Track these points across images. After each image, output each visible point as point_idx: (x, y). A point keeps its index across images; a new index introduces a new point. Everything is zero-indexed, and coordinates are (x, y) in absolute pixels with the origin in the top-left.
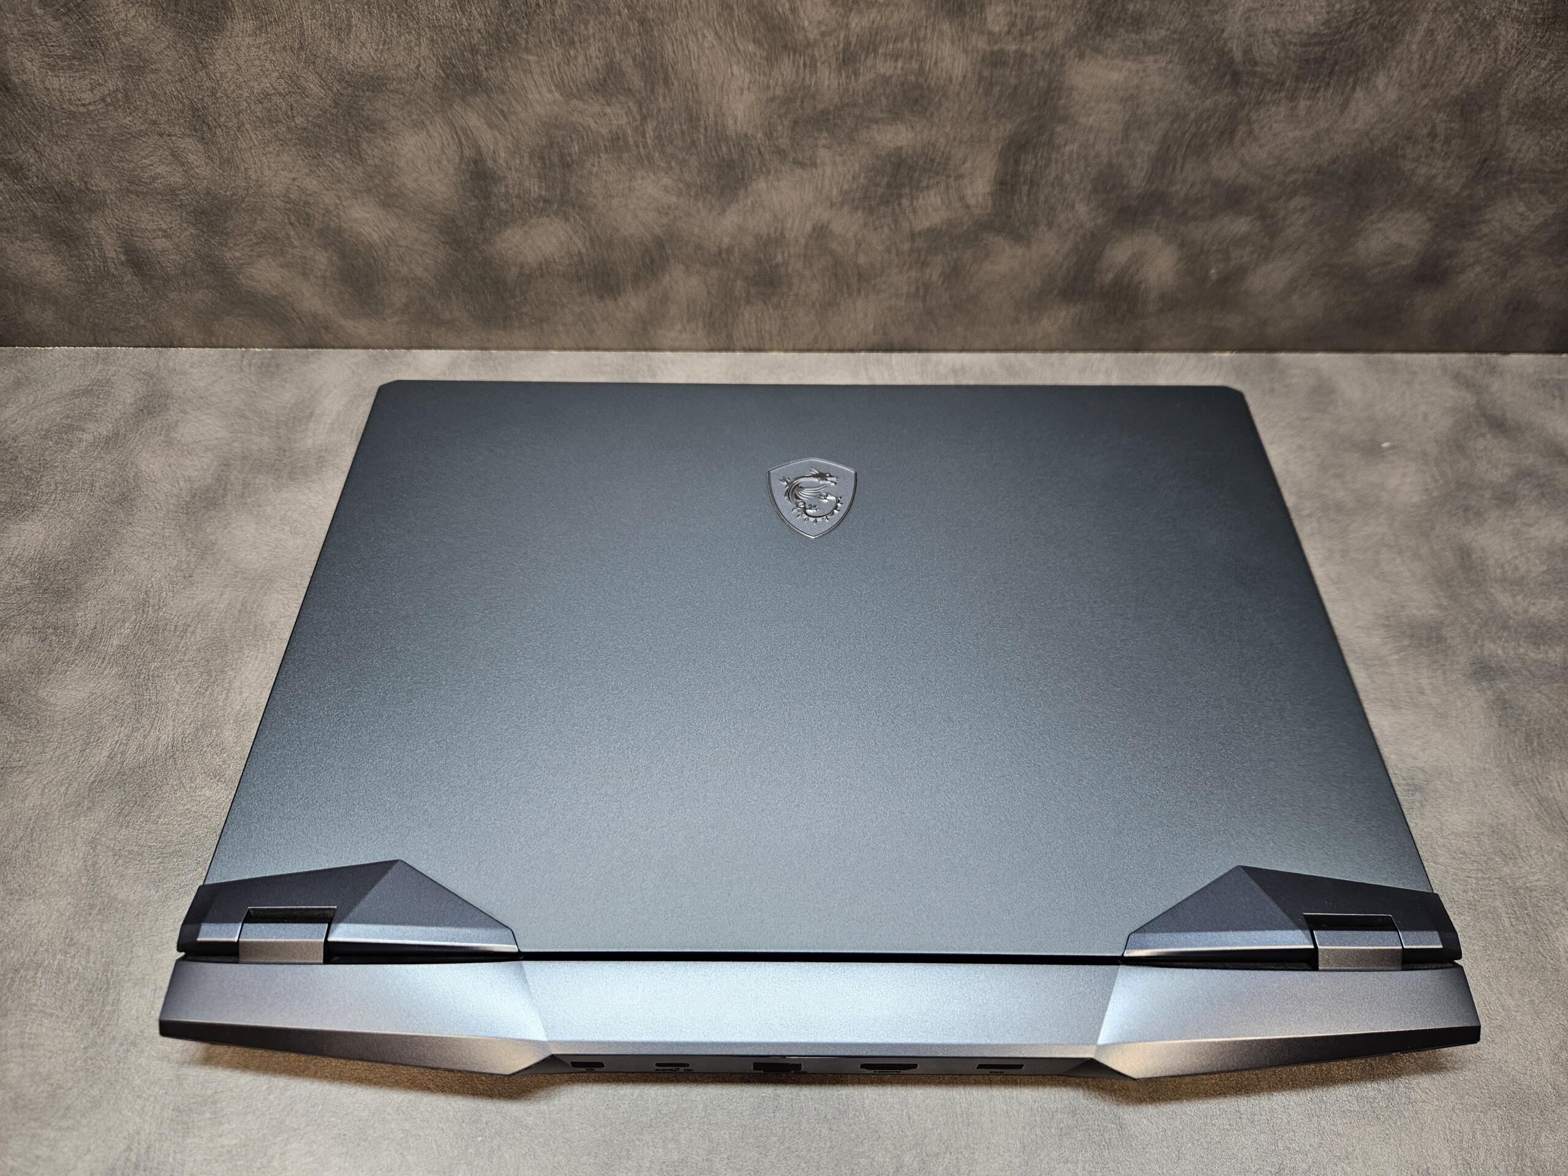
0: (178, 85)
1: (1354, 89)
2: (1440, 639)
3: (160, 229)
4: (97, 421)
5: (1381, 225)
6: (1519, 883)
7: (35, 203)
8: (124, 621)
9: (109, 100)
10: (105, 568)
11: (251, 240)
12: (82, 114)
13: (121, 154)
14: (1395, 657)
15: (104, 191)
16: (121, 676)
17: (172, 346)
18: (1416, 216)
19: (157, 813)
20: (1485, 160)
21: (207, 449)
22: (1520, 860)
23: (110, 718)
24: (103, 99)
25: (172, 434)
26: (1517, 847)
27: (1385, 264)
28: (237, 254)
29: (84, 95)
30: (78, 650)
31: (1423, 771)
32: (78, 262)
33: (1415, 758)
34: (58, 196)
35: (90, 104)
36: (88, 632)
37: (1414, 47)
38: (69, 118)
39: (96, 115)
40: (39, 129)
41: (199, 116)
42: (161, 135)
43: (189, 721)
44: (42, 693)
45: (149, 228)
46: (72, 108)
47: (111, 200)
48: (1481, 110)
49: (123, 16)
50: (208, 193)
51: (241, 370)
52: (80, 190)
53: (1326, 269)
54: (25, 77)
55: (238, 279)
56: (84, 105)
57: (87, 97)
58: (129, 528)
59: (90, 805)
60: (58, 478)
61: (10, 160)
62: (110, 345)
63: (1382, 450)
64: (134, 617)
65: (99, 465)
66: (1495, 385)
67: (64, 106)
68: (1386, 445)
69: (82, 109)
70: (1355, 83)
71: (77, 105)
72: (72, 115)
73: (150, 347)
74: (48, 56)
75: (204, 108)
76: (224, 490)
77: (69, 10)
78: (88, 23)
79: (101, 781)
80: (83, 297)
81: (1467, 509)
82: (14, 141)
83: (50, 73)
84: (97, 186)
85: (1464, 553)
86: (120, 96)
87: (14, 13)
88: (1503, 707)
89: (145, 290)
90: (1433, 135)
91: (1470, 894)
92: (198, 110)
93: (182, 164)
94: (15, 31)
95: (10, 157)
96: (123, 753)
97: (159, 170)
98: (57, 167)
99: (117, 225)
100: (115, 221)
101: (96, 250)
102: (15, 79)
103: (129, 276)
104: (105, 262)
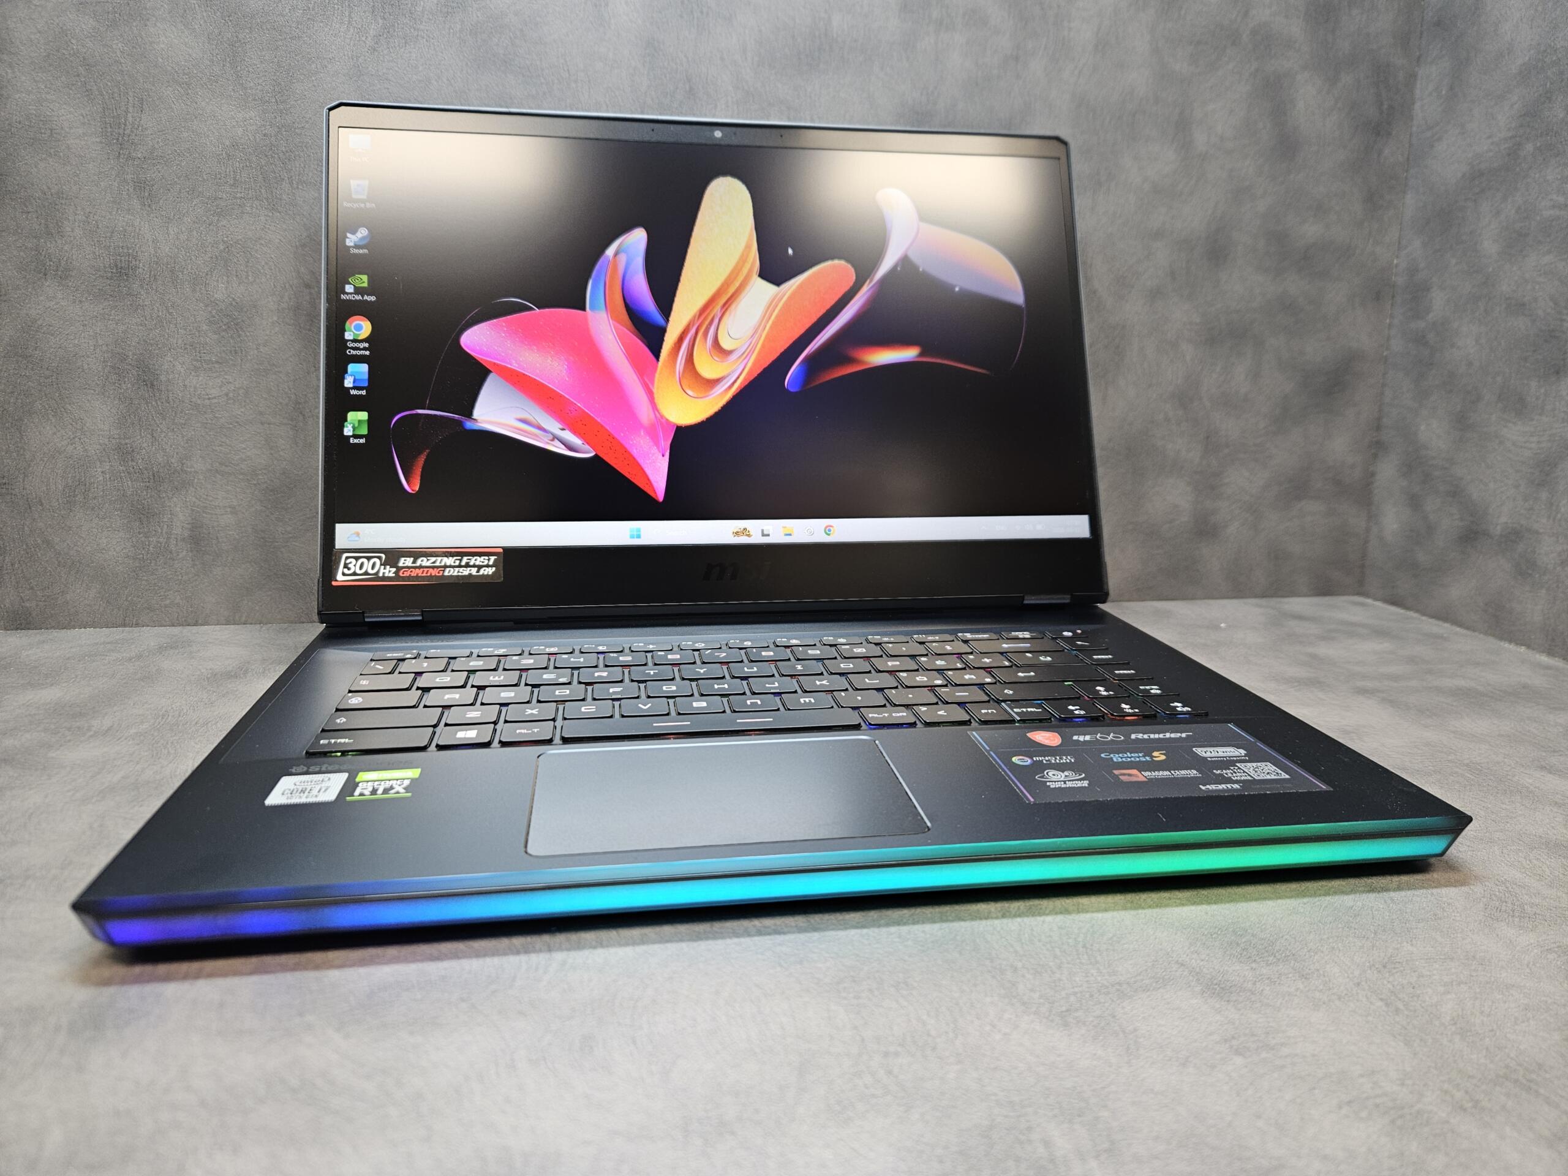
2: (1320, 682)
3: (230, 507)
4: (120, 652)
5: (1157, 489)
7: (130, 483)
9: (231, 395)
10: (124, 704)
12: (205, 406)
13: (224, 440)
15: (196, 472)
17: (196, 624)
18: (1178, 481)
21: (229, 658)
23: (124, 762)
24: (227, 395)
25: (195, 654)
27: (1170, 521)
29: (213, 391)
30: (92, 736)
32: (143, 539)
34: (154, 476)
35: (215, 398)
37: (1135, 360)
38: (193, 409)
39: (216, 407)
40: (164, 418)
41: (299, 408)
42: (262, 424)
45: (221, 504)
46: (199, 402)
47: (198, 479)
48: (1191, 400)
49: (268, 332)
50: (284, 473)
52: (175, 471)
54: (171, 377)
56: (209, 399)
57: (214, 392)
58: (149, 688)
60: (79, 673)
61: (126, 444)
65: (121, 667)
67: (194, 400)
69: (207, 402)
71: (204, 399)
72: (196, 407)
74: (197, 360)
77: (229, 327)
78: (240, 336)
80: (133, 575)
81: (1301, 642)
82: (138, 429)
83: (193, 374)
84: (192, 467)
85: (1312, 655)
86: (241, 392)
87: (185, 330)
88: (1391, 703)
89: (194, 565)
90: (1167, 420)
92: (300, 403)
93: (271, 449)
94: (180, 341)
95: (127, 440)
97: (249, 454)
98: (164, 450)
99: (195, 502)
100: (194, 499)
101: (165, 526)
102: (163, 378)
103: (184, 553)
104: (168, 538)
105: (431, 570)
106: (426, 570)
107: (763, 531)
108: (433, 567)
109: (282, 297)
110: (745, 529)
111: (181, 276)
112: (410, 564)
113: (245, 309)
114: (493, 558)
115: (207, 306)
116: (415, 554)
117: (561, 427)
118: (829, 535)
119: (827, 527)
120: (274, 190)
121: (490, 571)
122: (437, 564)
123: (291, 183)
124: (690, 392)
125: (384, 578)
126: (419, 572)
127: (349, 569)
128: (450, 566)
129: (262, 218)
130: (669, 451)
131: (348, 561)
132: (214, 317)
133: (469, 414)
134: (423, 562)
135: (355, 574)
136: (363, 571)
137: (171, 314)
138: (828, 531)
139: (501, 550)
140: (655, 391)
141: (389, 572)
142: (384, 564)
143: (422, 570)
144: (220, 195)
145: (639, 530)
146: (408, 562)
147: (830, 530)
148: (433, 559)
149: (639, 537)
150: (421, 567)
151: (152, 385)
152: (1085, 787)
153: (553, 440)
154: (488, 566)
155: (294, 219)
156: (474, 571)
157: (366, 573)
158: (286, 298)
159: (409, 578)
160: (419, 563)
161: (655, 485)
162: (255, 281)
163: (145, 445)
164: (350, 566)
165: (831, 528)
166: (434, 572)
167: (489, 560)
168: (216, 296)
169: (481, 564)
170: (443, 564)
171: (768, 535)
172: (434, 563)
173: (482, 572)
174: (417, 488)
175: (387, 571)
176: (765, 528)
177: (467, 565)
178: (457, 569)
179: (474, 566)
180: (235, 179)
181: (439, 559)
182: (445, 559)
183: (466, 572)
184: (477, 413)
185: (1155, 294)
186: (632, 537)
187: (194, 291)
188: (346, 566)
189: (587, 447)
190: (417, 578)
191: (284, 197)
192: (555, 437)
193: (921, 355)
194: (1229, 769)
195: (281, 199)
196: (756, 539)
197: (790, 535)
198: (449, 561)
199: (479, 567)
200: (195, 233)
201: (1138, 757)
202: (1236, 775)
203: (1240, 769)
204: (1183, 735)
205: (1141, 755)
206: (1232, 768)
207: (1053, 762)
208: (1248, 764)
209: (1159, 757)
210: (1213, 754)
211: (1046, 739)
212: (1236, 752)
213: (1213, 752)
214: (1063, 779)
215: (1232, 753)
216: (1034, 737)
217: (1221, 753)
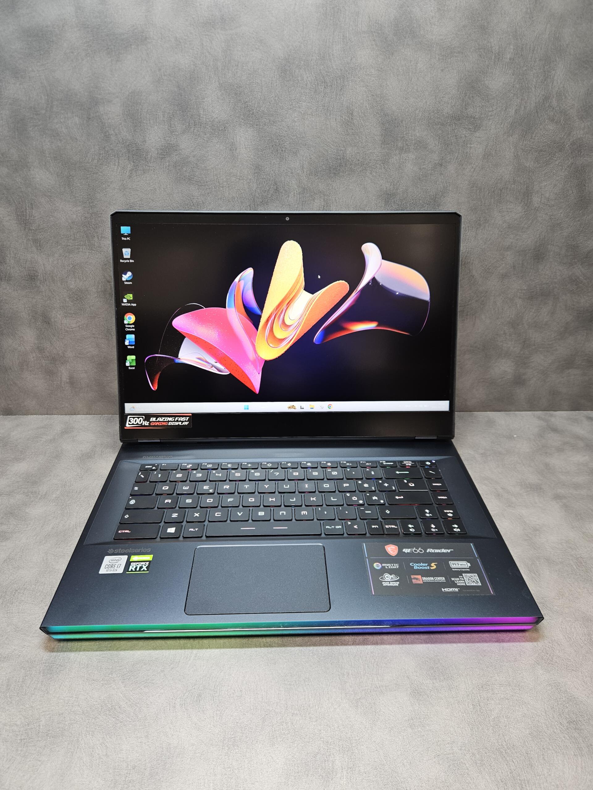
0: (105, 322)
1: (475, 319)
2: (541, 488)
3: (84, 370)
4: (47, 435)
5: (497, 364)
6: (578, 556)
7: (44, 361)
8: (57, 490)
9: (81, 327)
10: (50, 476)
11: (114, 374)
12: (70, 331)
13: (79, 344)
14: (525, 494)
15: (69, 357)
16: (56, 506)
17: (75, 414)
18: (508, 361)
19: (70, 544)
20: (525, 341)
21: (87, 442)
22: (578, 550)
23: (52, 517)
24: (79, 327)
25: (75, 438)
26: (576, 546)
27: (502, 378)
28: (109, 379)
29: (73, 325)
30: (40, 499)
31: (538, 525)
32: (51, 382)
33: (535, 521)
34: (53, 358)
36: (44, 493)
37: (491, 307)
39: (75, 331)
40: (54, 336)
42: (94, 338)
43: (81, 518)
44: (27, 511)
45: (80, 369)
46: (68, 329)
47: (71, 360)
48: (518, 325)
49: (94, 301)
50: (104, 358)
51: (100, 420)
52: (61, 356)
53: (482, 380)
54: (56, 320)
55: (107, 388)
56: (72, 328)
57: (74, 326)
58: (59, 464)
59: (45, 542)
60: (33, 451)
61: (41, 346)
62: (52, 414)
63: (514, 437)
64: (61, 489)
65: (48, 447)
66: (553, 420)
67: (66, 329)
68: (515, 436)
69: (71, 330)
70: (475, 317)
72: (67, 331)
73: (66, 415)
74: (66, 313)
75: (111, 329)
76: (94, 453)
77: (77, 299)
78: (82, 303)
79: (49, 535)
80: (48, 396)
81: (546, 453)
82: (45, 340)
83: (64, 318)
84: (67, 355)
85: (547, 465)
86: (85, 325)
87: (60, 300)
88: (566, 507)
89: (72, 392)
90: (505, 334)
91: (560, 559)
93: (99, 348)
94: (58, 305)
95: (41, 345)
96: (57, 527)
97: (90, 350)
98: (56, 349)
99: (70, 369)
100: (70, 368)
101: (59, 378)
102: (53, 320)
103: (68, 387)
104: (61, 382)
105: (163, 423)
106: (161, 423)
107: (301, 406)
108: (164, 422)
109: (98, 287)
110: (293, 406)
111: (56, 279)
112: (155, 420)
113: (83, 292)
114: (188, 418)
115: (68, 291)
116: (157, 416)
117: (215, 361)
118: (330, 408)
119: (329, 405)
120: (91, 242)
121: (187, 423)
122: (165, 420)
123: (98, 238)
124: (271, 345)
125: (145, 426)
126: (158, 423)
127: (131, 422)
128: (171, 421)
129: (87, 254)
130: (261, 372)
131: (130, 419)
132: (71, 295)
133: (177, 356)
134: (160, 419)
135: (133, 424)
136: (136, 423)
137: (53, 294)
138: (329, 406)
139: (191, 415)
140: (256, 344)
141: (146, 423)
142: (144, 420)
143: (159, 423)
144: (69, 244)
145: (248, 406)
146: (154, 419)
147: (330, 406)
148: (164, 418)
149: (248, 409)
150: (159, 421)
151: (49, 323)
153: (212, 367)
154: (186, 421)
155: (100, 254)
156: (180, 423)
157: (137, 424)
158: (100, 287)
159: (154, 426)
160: (158, 420)
161: (255, 387)
162: (86, 280)
163: (48, 347)
164: (131, 421)
166: (164, 424)
167: (186, 419)
168: (71, 287)
169: (183, 420)
170: (168, 420)
171: (303, 408)
172: (164, 420)
173: (183, 424)
174: (156, 388)
175: (145, 423)
176: (302, 405)
177: (177, 421)
178: (173, 423)
179: (180, 421)
180: (74, 237)
181: (166, 418)
182: (168, 418)
183: (177, 424)
184: (180, 356)
185: (504, 276)
186: (245, 409)
187: (62, 285)
188: (130, 421)
189: (226, 370)
190: (158, 426)
191: (96, 244)
192: (213, 366)
193: (378, 326)
194: (459, 577)
195: (94, 245)
196: (298, 410)
197: (313, 408)
198: (170, 419)
199: (182, 422)
200: (60, 261)
201: (424, 566)
202: (459, 582)
203: (463, 578)
204: (449, 551)
205: (426, 565)
206: (460, 577)
207: (390, 568)
208: (468, 574)
209: (433, 566)
210: (456, 566)
211: (392, 551)
212: (466, 565)
213: (457, 564)
214: (389, 580)
215: (464, 566)
216: (388, 549)
217: (460, 566)
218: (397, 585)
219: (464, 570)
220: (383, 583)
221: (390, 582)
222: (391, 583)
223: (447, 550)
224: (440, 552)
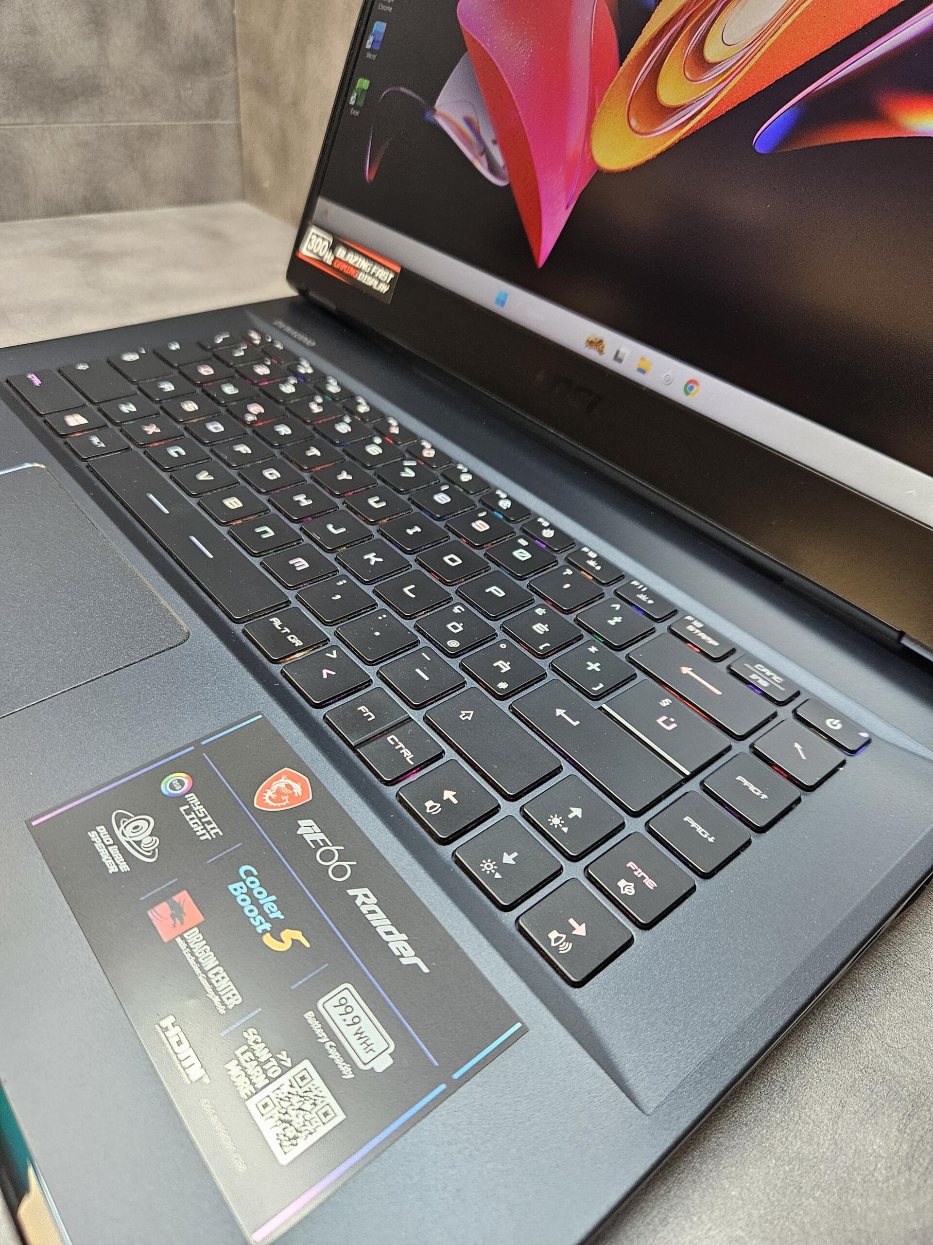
105: (352, 269)
106: (349, 267)
107: (618, 352)
108: (354, 267)
110: (601, 342)
112: (345, 258)
116: (348, 248)
117: (495, 138)
118: (687, 393)
119: (691, 380)
121: (384, 288)
122: (358, 265)
125: (325, 264)
126: (345, 267)
127: (311, 245)
128: (364, 271)
133: (433, 102)
134: (353, 258)
135: (312, 251)
136: (317, 250)
139: (398, 270)
141: (329, 258)
142: (330, 248)
145: (506, 295)
146: (344, 253)
147: (692, 388)
148: (357, 259)
149: (503, 303)
150: (347, 263)
152: (107, 869)
153: (481, 154)
154: (385, 283)
156: (374, 284)
157: (317, 254)
159: (338, 271)
160: (350, 258)
161: (543, 246)
164: (312, 242)
165: (695, 387)
166: (352, 272)
167: (390, 277)
169: (384, 278)
170: (361, 266)
172: (356, 262)
173: (379, 286)
177: (373, 275)
178: (366, 276)
179: (377, 278)
181: (360, 260)
182: (363, 262)
183: (371, 282)
184: (438, 102)
186: (498, 302)
189: (505, 171)
190: (342, 273)
192: (484, 151)
196: (605, 359)
197: (642, 371)
198: (365, 265)
199: (380, 281)
201: (262, 913)
202: (251, 1067)
203: (285, 1070)
204: (409, 957)
205: (272, 916)
206: (283, 1055)
207: (188, 818)
208: (318, 1081)
209: (282, 941)
210: (339, 1020)
211: (279, 792)
212: (372, 1055)
213: (349, 1018)
214: (122, 839)
215: (360, 1049)
216: (278, 778)
217: (350, 1032)
218: (112, 869)
219: (334, 1054)
220: (102, 829)
221: (117, 842)
222: (114, 850)
223: (411, 952)
224: (381, 931)
